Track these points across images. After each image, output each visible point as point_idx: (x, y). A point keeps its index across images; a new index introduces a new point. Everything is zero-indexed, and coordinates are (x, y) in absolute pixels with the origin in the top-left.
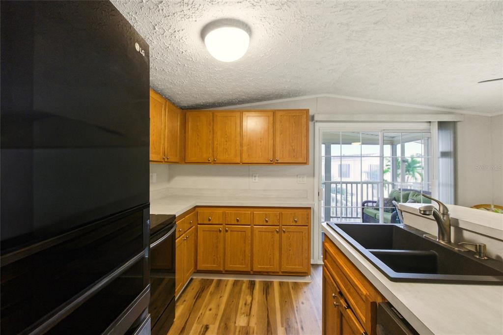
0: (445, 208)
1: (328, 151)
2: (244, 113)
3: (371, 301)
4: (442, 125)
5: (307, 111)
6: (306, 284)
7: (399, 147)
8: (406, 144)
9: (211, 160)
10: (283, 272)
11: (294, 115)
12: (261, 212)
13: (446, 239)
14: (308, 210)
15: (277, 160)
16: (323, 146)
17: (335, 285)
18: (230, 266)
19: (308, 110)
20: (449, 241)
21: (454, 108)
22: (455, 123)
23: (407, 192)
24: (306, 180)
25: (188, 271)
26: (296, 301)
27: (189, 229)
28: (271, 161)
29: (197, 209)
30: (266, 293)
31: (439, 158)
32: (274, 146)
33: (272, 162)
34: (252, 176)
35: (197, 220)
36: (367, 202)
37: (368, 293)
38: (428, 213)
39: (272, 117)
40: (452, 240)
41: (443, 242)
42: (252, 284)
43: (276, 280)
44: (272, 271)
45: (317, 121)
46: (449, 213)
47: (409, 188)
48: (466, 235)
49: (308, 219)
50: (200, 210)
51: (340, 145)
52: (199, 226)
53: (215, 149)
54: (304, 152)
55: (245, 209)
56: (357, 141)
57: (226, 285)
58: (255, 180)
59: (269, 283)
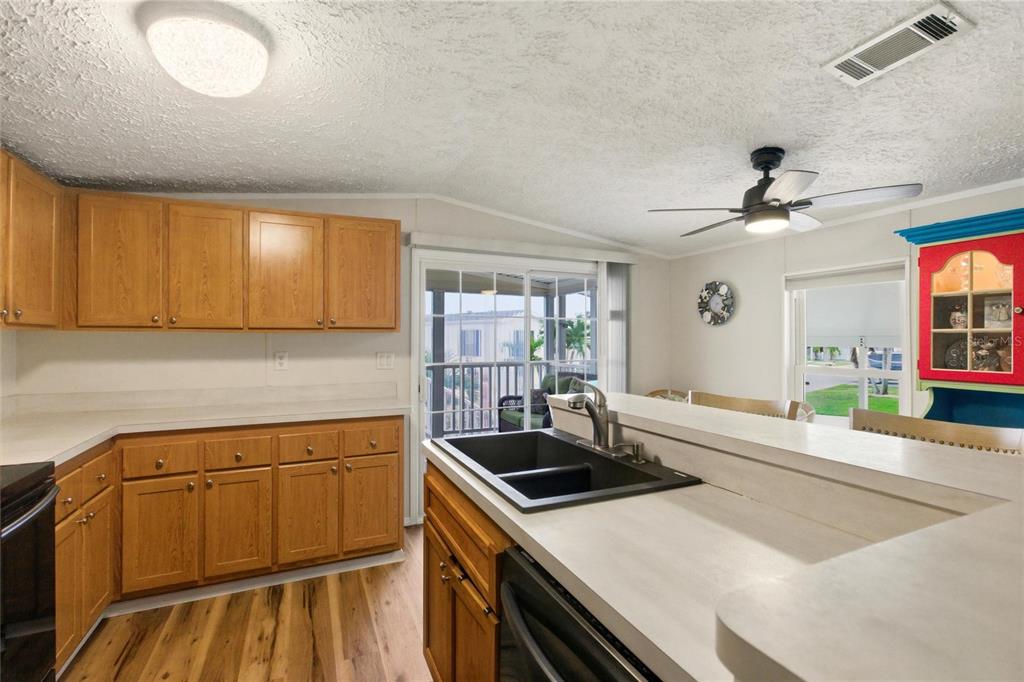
0: (603, 397)
1: (438, 306)
2: (252, 214)
3: (496, 553)
4: (613, 268)
5: (396, 224)
6: (395, 566)
7: (556, 300)
8: (568, 297)
9: (161, 320)
10: (346, 553)
11: (368, 229)
12: (296, 433)
13: (603, 443)
14: (398, 422)
15: (332, 322)
16: (429, 296)
17: (445, 548)
18: (218, 565)
19: (399, 222)
20: (606, 446)
21: (628, 244)
22: (628, 265)
23: (567, 378)
24: (394, 362)
25: (93, 603)
26: (375, 602)
27: (93, 497)
28: (319, 323)
29: (119, 442)
30: (310, 602)
31: (608, 320)
32: (326, 291)
33: (322, 326)
34: (274, 357)
35: (122, 470)
36: (508, 398)
37: (493, 543)
38: (578, 405)
39: (322, 228)
40: (611, 445)
41: (598, 448)
42: (277, 593)
43: (331, 573)
44: (324, 554)
45: (416, 246)
46: (607, 403)
47: (570, 371)
48: (626, 433)
49: (398, 438)
50: (126, 445)
51: (457, 295)
52: (125, 484)
53: (172, 296)
54: (390, 306)
55: (257, 431)
56: (489, 287)
57: (208, 612)
58: (281, 364)
59: (316, 582)
